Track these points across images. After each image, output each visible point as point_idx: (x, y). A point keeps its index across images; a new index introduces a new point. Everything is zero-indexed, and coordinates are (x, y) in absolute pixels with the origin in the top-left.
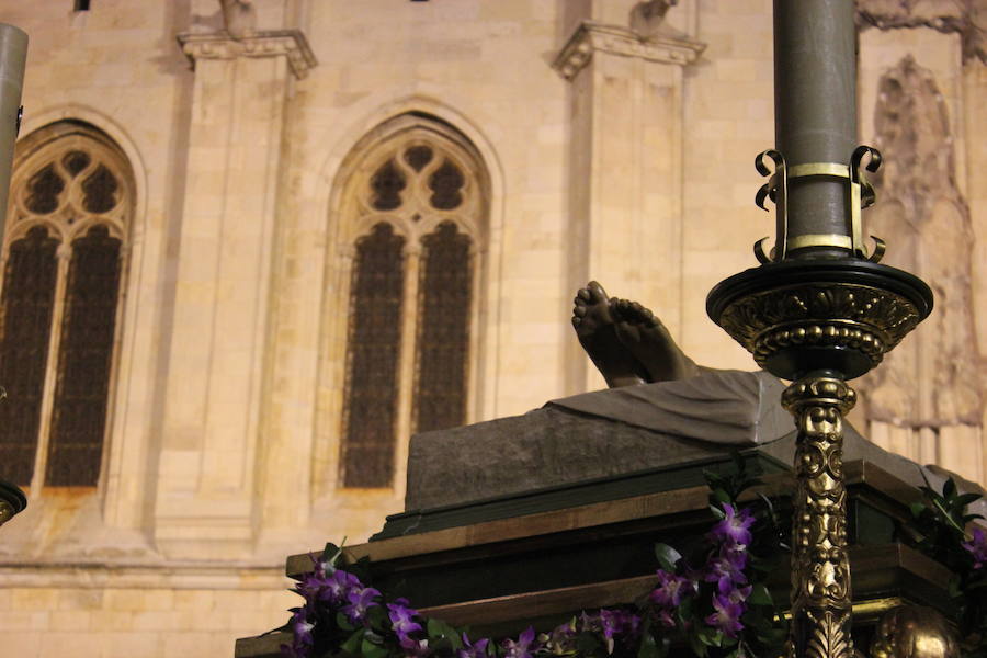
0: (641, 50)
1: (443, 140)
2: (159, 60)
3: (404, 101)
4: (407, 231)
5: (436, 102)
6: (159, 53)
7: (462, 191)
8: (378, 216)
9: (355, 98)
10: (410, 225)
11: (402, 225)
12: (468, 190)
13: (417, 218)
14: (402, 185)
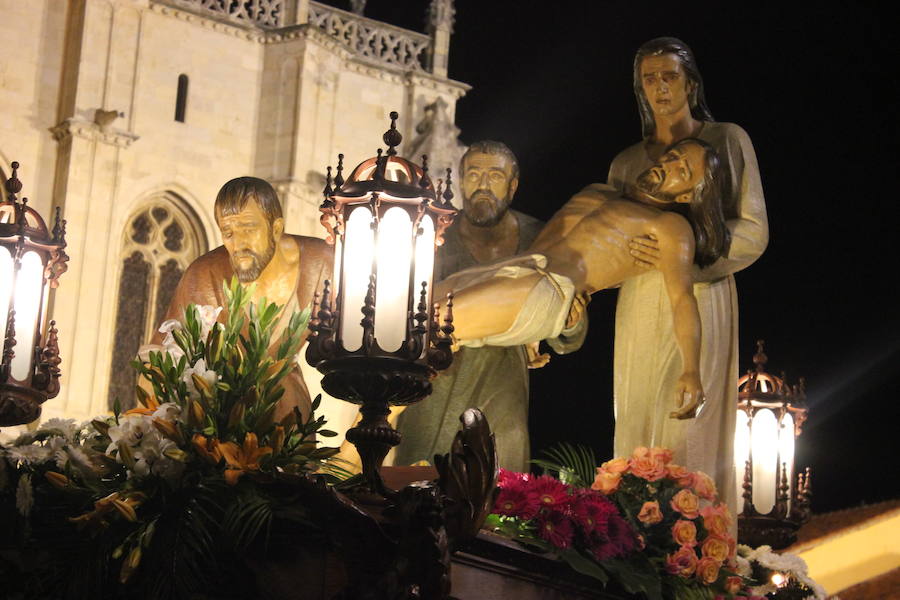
0: (307, 196)
1: (175, 208)
2: (30, 118)
3: (167, 185)
4: (151, 259)
5: (184, 189)
6: (30, 113)
7: (182, 241)
8: (136, 246)
9: (142, 175)
10: (154, 256)
11: (149, 255)
12: (186, 242)
13: (155, 252)
14: (148, 229)
